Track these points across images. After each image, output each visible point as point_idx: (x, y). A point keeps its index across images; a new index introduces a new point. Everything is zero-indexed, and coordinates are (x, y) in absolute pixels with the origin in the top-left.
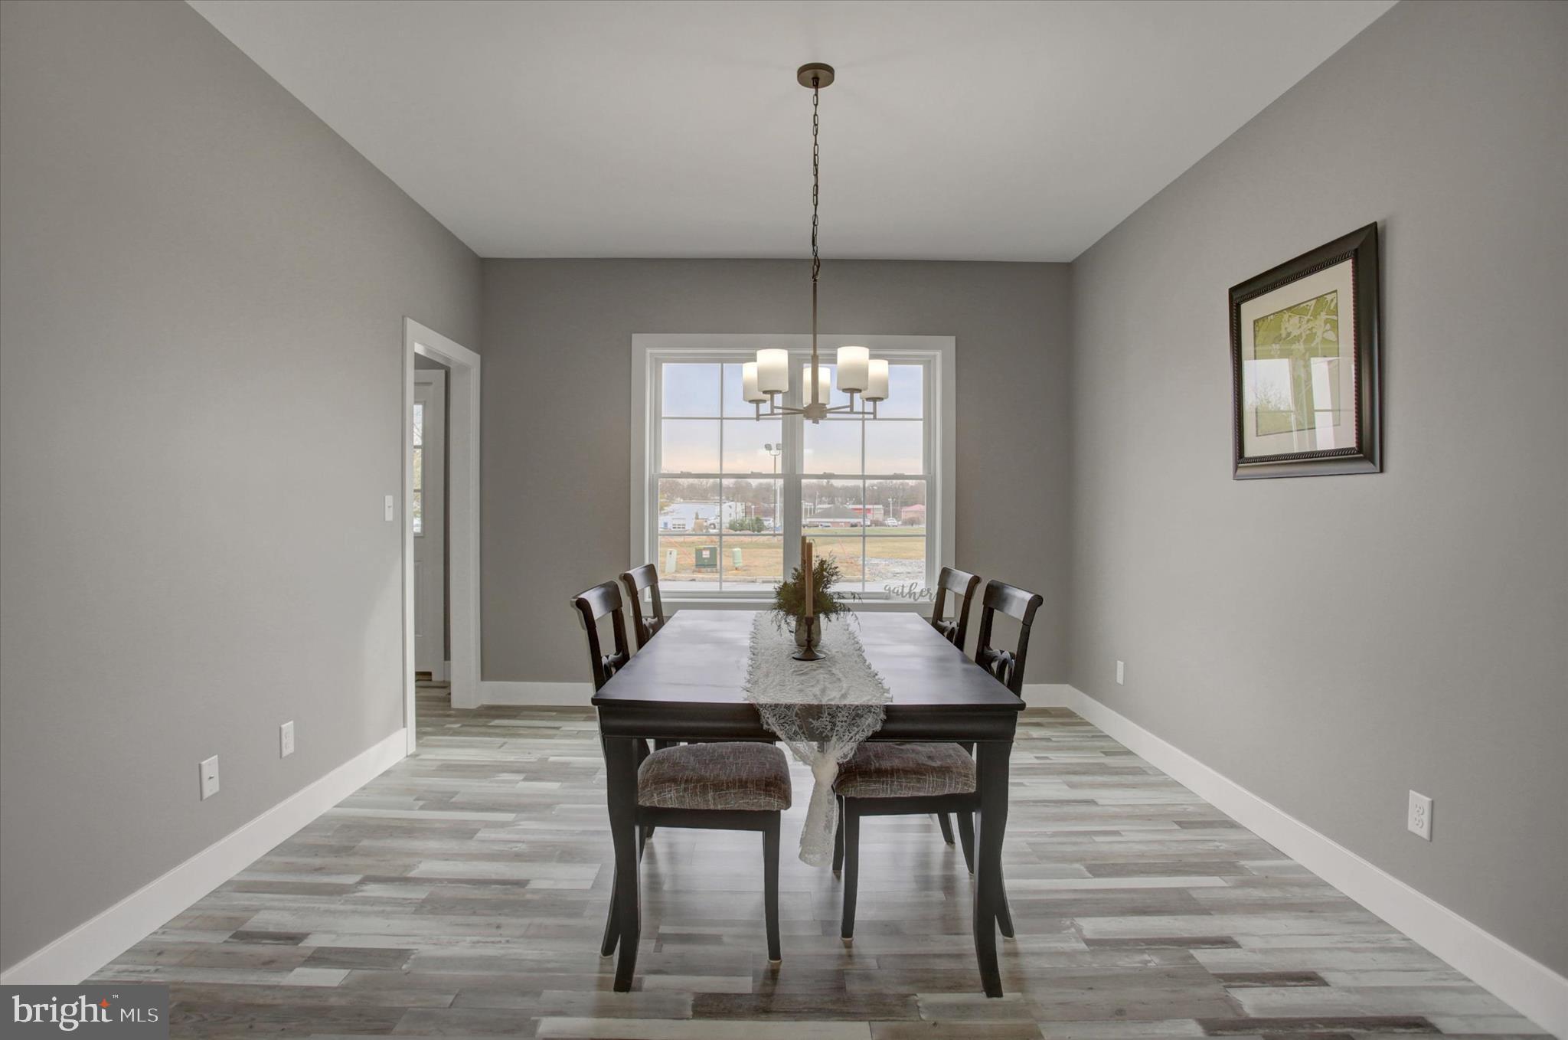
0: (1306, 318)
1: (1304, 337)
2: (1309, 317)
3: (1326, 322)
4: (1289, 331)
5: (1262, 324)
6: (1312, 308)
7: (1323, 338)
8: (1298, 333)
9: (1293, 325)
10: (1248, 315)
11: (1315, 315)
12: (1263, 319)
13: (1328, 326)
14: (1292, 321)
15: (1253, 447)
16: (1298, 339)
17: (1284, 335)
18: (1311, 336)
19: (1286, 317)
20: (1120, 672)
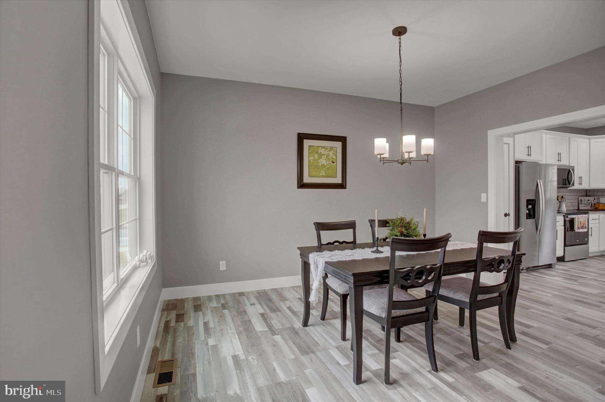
0: (327, 151)
1: (326, 155)
2: (328, 151)
3: (333, 153)
4: (321, 152)
5: (311, 148)
6: (329, 149)
7: (332, 157)
8: (324, 153)
9: (322, 151)
10: (307, 143)
11: (330, 151)
12: (312, 146)
13: (333, 155)
14: (322, 150)
15: (307, 179)
16: (324, 155)
17: (319, 152)
18: (328, 155)
19: (320, 148)
20: (223, 265)
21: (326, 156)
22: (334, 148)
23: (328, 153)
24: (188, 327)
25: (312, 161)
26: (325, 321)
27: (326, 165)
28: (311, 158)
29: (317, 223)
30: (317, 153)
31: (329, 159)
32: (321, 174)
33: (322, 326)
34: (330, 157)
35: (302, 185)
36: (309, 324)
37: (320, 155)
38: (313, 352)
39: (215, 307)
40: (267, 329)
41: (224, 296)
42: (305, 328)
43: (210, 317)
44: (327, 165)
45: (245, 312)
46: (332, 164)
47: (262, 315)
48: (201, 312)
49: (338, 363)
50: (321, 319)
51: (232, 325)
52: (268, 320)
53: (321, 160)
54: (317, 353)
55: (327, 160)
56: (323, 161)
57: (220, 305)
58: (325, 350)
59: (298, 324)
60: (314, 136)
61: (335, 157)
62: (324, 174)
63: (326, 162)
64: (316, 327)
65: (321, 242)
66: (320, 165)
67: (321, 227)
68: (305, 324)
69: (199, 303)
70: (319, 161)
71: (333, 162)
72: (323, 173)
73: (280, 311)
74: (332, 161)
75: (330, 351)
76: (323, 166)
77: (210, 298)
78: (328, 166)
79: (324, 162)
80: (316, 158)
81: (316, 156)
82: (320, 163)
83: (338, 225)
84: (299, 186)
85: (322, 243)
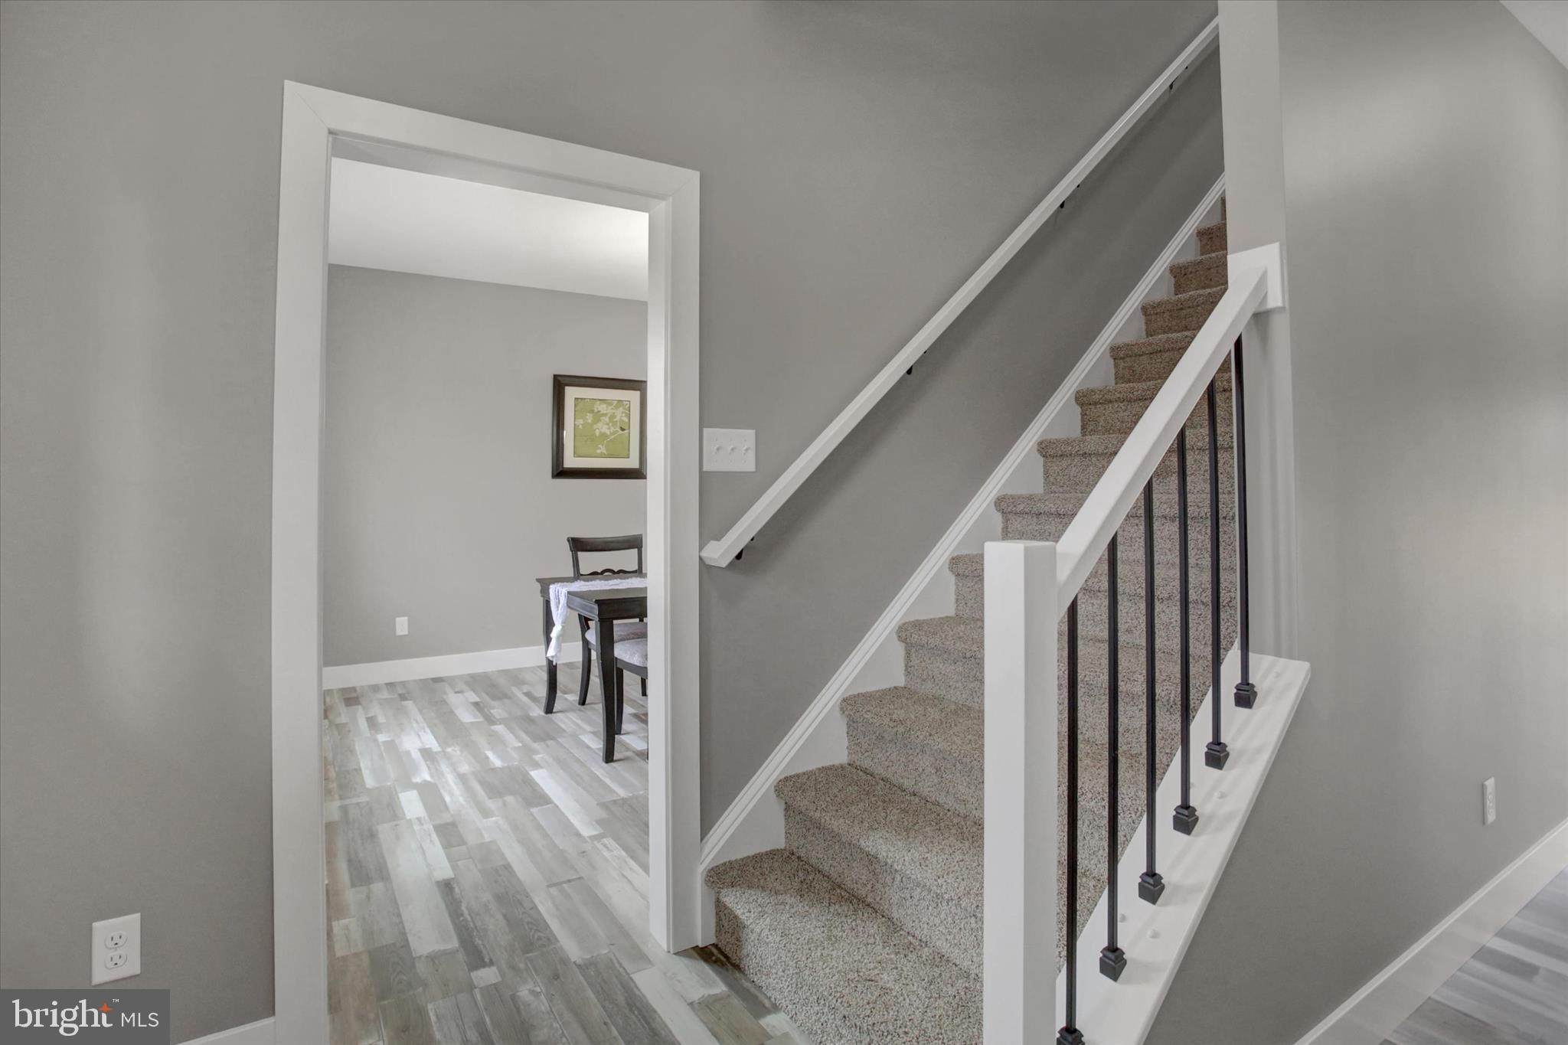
0: (611, 408)
1: (609, 415)
3: (622, 412)
4: (600, 410)
5: (580, 402)
6: (615, 404)
7: (620, 419)
8: (605, 412)
9: (602, 408)
10: (571, 393)
11: (617, 407)
12: (582, 399)
13: (624, 415)
14: (602, 406)
15: (570, 461)
16: (605, 415)
17: (596, 411)
18: (613, 416)
19: (598, 402)
20: (402, 626)
21: (610, 418)
22: (625, 403)
23: (613, 411)
24: (338, 726)
25: (581, 427)
26: (585, 706)
27: (609, 433)
28: (580, 422)
29: (572, 539)
30: (592, 411)
31: (614, 424)
32: (599, 451)
33: (578, 712)
34: (617, 419)
35: (561, 472)
36: (554, 711)
37: (598, 416)
38: (553, 739)
39: (385, 699)
40: (481, 719)
41: (403, 684)
42: (549, 715)
43: (376, 711)
44: (612, 434)
45: (444, 702)
46: (621, 432)
47: (476, 704)
48: (360, 707)
49: (588, 747)
50: (579, 704)
51: (419, 717)
52: (486, 710)
53: (600, 425)
54: (559, 740)
55: (610, 424)
56: (602, 428)
57: (396, 696)
58: (574, 736)
59: (538, 711)
60: (583, 380)
61: (626, 420)
62: (605, 452)
63: (609, 429)
64: (569, 714)
65: (578, 570)
66: (597, 433)
67: (578, 545)
68: (549, 709)
69: (354, 695)
70: (595, 427)
71: (623, 429)
72: (602, 450)
73: (509, 698)
74: (621, 428)
75: (580, 736)
76: (603, 436)
77: (375, 688)
78: (612, 437)
79: (605, 430)
80: (590, 421)
81: (590, 418)
82: (597, 430)
83: (612, 542)
84: (555, 474)
85: (581, 573)
